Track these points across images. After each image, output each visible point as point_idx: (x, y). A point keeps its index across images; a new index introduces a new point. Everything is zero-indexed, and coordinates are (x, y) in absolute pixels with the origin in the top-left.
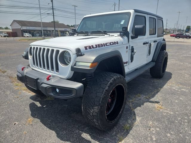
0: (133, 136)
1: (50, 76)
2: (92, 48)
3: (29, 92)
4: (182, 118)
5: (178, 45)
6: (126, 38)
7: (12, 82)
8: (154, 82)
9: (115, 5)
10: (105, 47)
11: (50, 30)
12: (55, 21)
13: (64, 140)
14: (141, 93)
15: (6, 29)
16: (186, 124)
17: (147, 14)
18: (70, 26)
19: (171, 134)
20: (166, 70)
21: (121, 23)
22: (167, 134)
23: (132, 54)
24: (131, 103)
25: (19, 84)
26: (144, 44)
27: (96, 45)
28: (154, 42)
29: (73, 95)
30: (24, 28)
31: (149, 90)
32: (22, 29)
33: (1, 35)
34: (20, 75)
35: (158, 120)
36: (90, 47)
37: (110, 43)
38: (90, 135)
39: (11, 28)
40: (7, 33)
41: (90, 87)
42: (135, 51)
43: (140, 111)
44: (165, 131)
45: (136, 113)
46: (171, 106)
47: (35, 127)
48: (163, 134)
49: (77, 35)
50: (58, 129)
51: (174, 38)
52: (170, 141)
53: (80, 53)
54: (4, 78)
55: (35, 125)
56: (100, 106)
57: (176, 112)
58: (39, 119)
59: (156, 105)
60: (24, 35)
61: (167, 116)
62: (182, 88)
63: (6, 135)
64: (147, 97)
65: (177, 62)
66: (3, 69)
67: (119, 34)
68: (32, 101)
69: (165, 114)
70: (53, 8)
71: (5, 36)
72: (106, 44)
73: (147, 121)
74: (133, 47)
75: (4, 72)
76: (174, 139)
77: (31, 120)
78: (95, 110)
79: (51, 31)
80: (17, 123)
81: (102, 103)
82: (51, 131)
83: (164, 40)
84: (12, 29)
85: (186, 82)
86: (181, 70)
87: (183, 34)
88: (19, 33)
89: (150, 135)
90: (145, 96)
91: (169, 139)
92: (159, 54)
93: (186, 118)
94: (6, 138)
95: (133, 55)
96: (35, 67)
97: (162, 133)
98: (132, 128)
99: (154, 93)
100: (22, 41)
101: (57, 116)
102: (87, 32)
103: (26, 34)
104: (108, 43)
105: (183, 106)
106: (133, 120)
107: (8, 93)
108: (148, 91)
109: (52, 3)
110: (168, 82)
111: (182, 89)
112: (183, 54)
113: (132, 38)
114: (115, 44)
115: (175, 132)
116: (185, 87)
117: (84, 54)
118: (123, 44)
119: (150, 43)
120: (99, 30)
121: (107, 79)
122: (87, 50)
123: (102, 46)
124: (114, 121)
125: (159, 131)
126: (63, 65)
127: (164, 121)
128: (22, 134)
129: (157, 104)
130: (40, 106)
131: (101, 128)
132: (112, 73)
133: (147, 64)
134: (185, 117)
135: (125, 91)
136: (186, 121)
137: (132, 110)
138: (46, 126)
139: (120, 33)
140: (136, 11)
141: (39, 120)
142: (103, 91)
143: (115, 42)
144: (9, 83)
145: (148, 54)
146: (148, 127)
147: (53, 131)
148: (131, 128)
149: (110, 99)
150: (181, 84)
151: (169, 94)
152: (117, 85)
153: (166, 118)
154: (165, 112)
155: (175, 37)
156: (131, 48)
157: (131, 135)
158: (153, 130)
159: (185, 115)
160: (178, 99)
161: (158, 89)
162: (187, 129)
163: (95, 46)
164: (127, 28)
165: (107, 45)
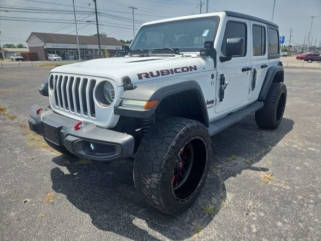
0: (219, 225)
1: (80, 123)
2: (150, 76)
3: (51, 151)
4: (305, 197)
5: (308, 74)
6: (210, 60)
7: (24, 135)
8: (261, 136)
9: (201, 6)
10: (173, 75)
11: (92, 50)
12: (100, 33)
13: (103, 229)
14: (238, 154)
15: (20, 48)
16: (311, 206)
17: (250, 19)
18: (126, 41)
19: (284, 223)
20: (284, 116)
21: (204, 35)
22: (276, 222)
23: (221, 88)
24: (219, 170)
25: (36, 137)
26: (244, 70)
27: (158, 72)
28: (262, 67)
29: (117, 154)
30: (49, 46)
31: (252, 149)
32: (45, 48)
33: (12, 57)
34: (34, 122)
35: (264, 199)
36: (147, 76)
37: (183, 69)
38: (147, 221)
39: (27, 46)
40: (21, 53)
41: (146, 142)
42: (227, 82)
43: (234, 183)
44: (274, 218)
45: (227, 187)
46: (288, 177)
47: (58, 207)
48: (270, 222)
49: (131, 56)
50: (96, 210)
51: (303, 61)
52: (281, 234)
53: (129, 85)
54: (13, 128)
55: (57, 203)
56: (162, 174)
57: (296, 187)
58: (64, 193)
59: (262, 174)
60: (49, 57)
61: (279, 193)
62: (310, 146)
63: (10, 219)
64: (248, 161)
65: (304, 102)
66: (11, 113)
67: (199, 53)
68: (56, 166)
69: (277, 189)
70: (96, 12)
71: (18, 60)
72: (175, 70)
73: (244, 199)
74: (223, 75)
75: (13, 118)
76: (288, 231)
77: (52, 195)
78: (154, 179)
79: (94, 51)
80: (29, 200)
81: (165, 168)
82: (84, 214)
83: (280, 64)
84: (30, 48)
85: (317, 136)
86: (309, 115)
87: (318, 55)
88: (41, 54)
89: (247, 223)
90: (244, 160)
91: (280, 231)
92: (270, 88)
93: (312, 196)
94: (10, 223)
95: (223, 89)
96: (59, 109)
97: (269, 220)
98: (218, 211)
99: (259, 154)
100: (45, 67)
101: (95, 190)
102: (147, 50)
103: (51, 56)
104: (179, 68)
105: (308, 176)
106: (221, 198)
107: (18, 151)
108: (250, 151)
109: (94, 2)
110: (286, 136)
111: (309, 148)
112: (316, 88)
113: (222, 60)
114: (191, 70)
115: (290, 219)
116: (315, 144)
117: (136, 87)
118: (205, 70)
119: (254, 70)
120: (167, 46)
121: (174, 129)
122: (141, 80)
123: (169, 73)
124: (187, 199)
125: (263, 217)
126: (102, 104)
127: (273, 201)
128: (36, 218)
129: (263, 172)
130: (69, 173)
131: (165, 211)
132: (184, 119)
133: (249, 106)
134: (311, 194)
135: (207, 150)
136: (312, 201)
137: (220, 182)
138: (76, 206)
139: (201, 51)
140: (229, 14)
141: (66, 196)
142: (167, 148)
143: (191, 68)
144: (20, 136)
145: (251, 89)
146: (245, 210)
147: (86, 214)
148: (216, 211)
149: (181, 163)
150: (308, 139)
151: (286, 156)
152: (192, 139)
153: (277, 196)
154: (276, 186)
155: (305, 60)
156: (219, 77)
157: (216, 222)
158: (253, 216)
159: (310, 191)
160: (300, 164)
161: (268, 147)
162: (311, 214)
163: (155, 74)
164: (212, 43)
165: (176, 72)
